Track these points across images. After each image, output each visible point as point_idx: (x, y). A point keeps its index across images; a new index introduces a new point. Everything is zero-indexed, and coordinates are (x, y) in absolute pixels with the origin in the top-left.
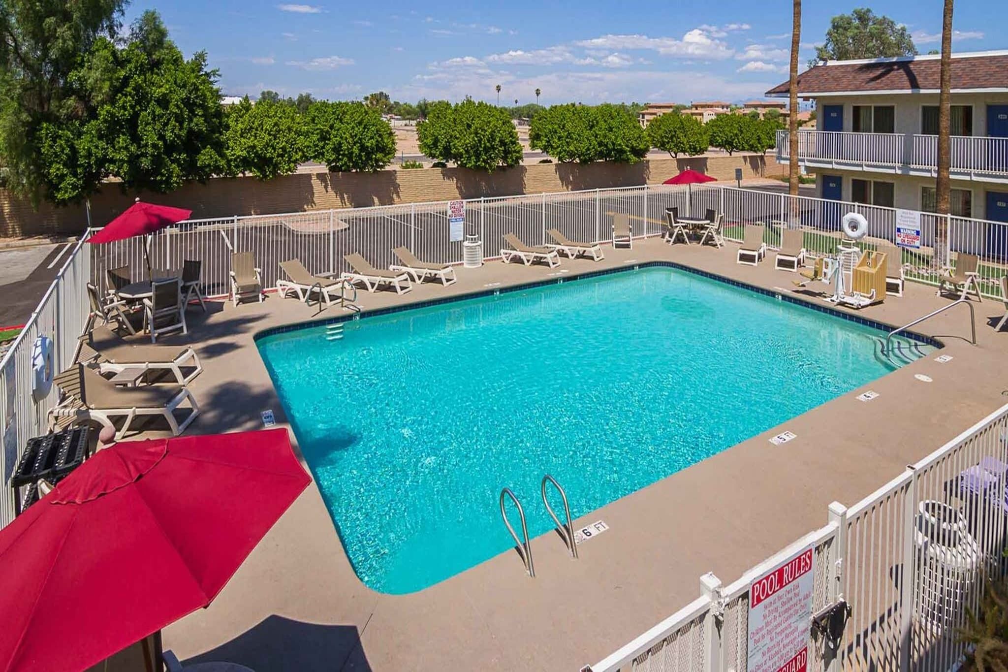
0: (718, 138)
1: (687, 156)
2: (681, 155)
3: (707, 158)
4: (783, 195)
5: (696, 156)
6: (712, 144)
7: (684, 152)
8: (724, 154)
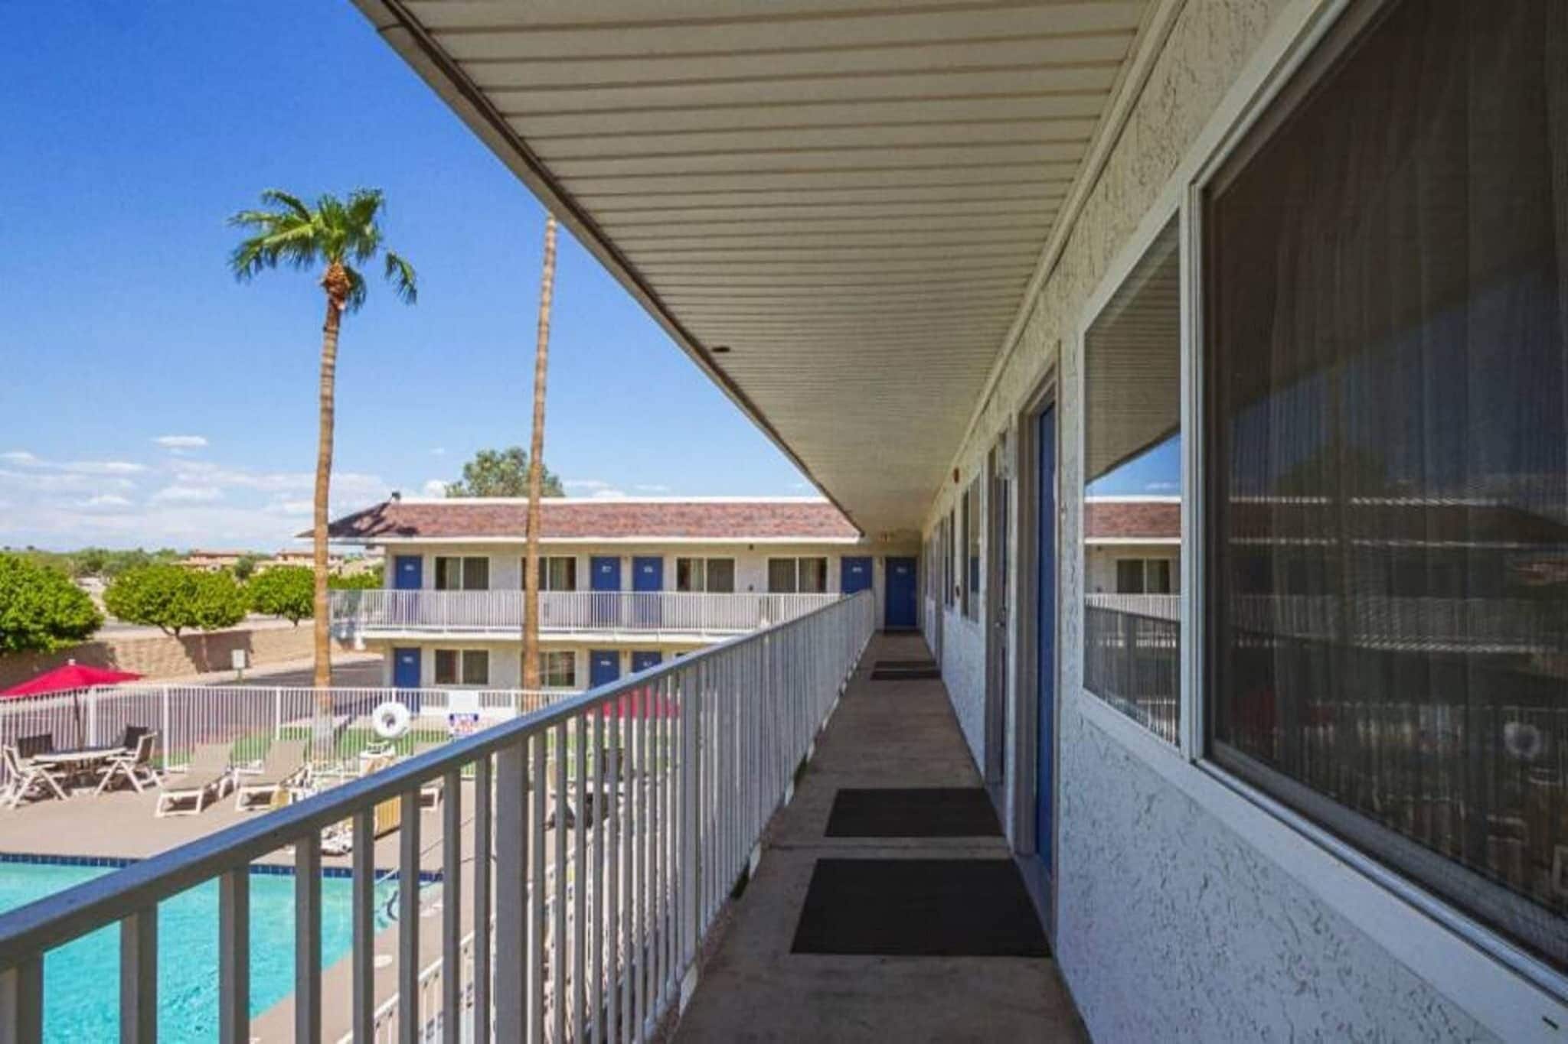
0: (272, 601)
1: (200, 631)
2: (186, 631)
3: (249, 633)
4: (278, 689)
5: (220, 630)
6: (259, 609)
7: (193, 624)
8: (285, 623)
